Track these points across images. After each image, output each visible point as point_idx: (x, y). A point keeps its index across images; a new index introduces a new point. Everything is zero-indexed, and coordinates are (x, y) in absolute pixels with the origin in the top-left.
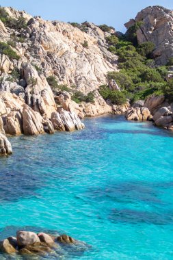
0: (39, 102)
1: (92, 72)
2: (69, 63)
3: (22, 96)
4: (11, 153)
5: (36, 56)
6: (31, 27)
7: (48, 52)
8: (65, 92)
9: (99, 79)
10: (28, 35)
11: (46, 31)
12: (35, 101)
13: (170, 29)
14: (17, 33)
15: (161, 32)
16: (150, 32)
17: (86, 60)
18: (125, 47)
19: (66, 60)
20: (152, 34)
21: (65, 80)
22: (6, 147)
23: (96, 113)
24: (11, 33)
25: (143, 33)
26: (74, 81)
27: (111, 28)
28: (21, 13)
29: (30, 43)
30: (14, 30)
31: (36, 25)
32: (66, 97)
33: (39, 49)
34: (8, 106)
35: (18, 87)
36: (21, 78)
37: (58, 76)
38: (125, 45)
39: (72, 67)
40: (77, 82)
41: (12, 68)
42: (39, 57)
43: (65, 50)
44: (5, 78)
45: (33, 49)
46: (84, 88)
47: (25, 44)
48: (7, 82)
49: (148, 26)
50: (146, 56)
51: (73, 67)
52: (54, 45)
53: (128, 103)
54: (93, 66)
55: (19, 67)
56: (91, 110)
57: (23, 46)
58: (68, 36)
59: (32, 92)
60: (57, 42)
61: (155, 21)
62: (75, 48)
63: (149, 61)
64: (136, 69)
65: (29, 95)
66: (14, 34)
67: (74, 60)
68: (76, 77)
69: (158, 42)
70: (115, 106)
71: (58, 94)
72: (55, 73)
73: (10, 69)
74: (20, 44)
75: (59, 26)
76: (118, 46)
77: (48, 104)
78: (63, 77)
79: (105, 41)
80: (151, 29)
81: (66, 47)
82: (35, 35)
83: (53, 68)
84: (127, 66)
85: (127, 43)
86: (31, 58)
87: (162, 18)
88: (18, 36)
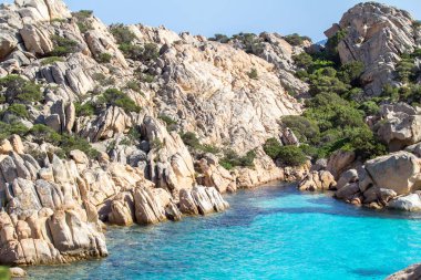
0: (167, 174)
1: (257, 118)
2: (220, 108)
3: (142, 165)
4: (106, 255)
5: (171, 102)
6: (163, 58)
7: (188, 95)
8: (208, 155)
9: (267, 129)
10: (159, 70)
11: (185, 62)
12: (161, 172)
13: (387, 39)
14: (143, 67)
15: (373, 45)
16: (358, 45)
17: (248, 100)
18: (322, 69)
19: (215, 104)
20: (362, 49)
21: (213, 134)
22: (99, 248)
23: (256, 181)
24: (136, 68)
25: (347, 47)
26: (227, 135)
27: (305, 38)
28: (157, 32)
29: (162, 81)
30: (140, 63)
31: (171, 54)
32: (211, 162)
33: (174, 91)
34: (117, 183)
35: (138, 152)
36: (142, 138)
37: (203, 129)
38: (322, 66)
39: (225, 115)
40: (231, 136)
41: (130, 124)
42: (174, 103)
43: (214, 89)
44: (119, 140)
45: (166, 92)
46: (241, 145)
47: (154, 85)
48: (121, 147)
49: (355, 36)
50: (351, 84)
51: (227, 115)
52: (198, 83)
53: (309, 162)
54: (259, 109)
55: (140, 122)
56: (248, 179)
57: (151, 88)
58: (223, 66)
59: (157, 160)
60: (203, 78)
61: (366, 27)
62: (233, 84)
63: (355, 90)
64: (329, 107)
65: (153, 164)
66: (139, 70)
67: (228, 104)
68: (230, 129)
69: (370, 59)
70: (288, 168)
71: (200, 157)
72: (199, 126)
73: (127, 127)
74: (147, 84)
75: (210, 51)
76: (311, 69)
77: (180, 174)
78: (210, 131)
79: (291, 61)
80: (359, 41)
81: (217, 84)
82: (169, 70)
83: (197, 118)
84: (317, 103)
85: (325, 63)
86: (163, 106)
87: (376, 24)
88: (146, 72)
